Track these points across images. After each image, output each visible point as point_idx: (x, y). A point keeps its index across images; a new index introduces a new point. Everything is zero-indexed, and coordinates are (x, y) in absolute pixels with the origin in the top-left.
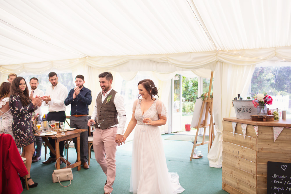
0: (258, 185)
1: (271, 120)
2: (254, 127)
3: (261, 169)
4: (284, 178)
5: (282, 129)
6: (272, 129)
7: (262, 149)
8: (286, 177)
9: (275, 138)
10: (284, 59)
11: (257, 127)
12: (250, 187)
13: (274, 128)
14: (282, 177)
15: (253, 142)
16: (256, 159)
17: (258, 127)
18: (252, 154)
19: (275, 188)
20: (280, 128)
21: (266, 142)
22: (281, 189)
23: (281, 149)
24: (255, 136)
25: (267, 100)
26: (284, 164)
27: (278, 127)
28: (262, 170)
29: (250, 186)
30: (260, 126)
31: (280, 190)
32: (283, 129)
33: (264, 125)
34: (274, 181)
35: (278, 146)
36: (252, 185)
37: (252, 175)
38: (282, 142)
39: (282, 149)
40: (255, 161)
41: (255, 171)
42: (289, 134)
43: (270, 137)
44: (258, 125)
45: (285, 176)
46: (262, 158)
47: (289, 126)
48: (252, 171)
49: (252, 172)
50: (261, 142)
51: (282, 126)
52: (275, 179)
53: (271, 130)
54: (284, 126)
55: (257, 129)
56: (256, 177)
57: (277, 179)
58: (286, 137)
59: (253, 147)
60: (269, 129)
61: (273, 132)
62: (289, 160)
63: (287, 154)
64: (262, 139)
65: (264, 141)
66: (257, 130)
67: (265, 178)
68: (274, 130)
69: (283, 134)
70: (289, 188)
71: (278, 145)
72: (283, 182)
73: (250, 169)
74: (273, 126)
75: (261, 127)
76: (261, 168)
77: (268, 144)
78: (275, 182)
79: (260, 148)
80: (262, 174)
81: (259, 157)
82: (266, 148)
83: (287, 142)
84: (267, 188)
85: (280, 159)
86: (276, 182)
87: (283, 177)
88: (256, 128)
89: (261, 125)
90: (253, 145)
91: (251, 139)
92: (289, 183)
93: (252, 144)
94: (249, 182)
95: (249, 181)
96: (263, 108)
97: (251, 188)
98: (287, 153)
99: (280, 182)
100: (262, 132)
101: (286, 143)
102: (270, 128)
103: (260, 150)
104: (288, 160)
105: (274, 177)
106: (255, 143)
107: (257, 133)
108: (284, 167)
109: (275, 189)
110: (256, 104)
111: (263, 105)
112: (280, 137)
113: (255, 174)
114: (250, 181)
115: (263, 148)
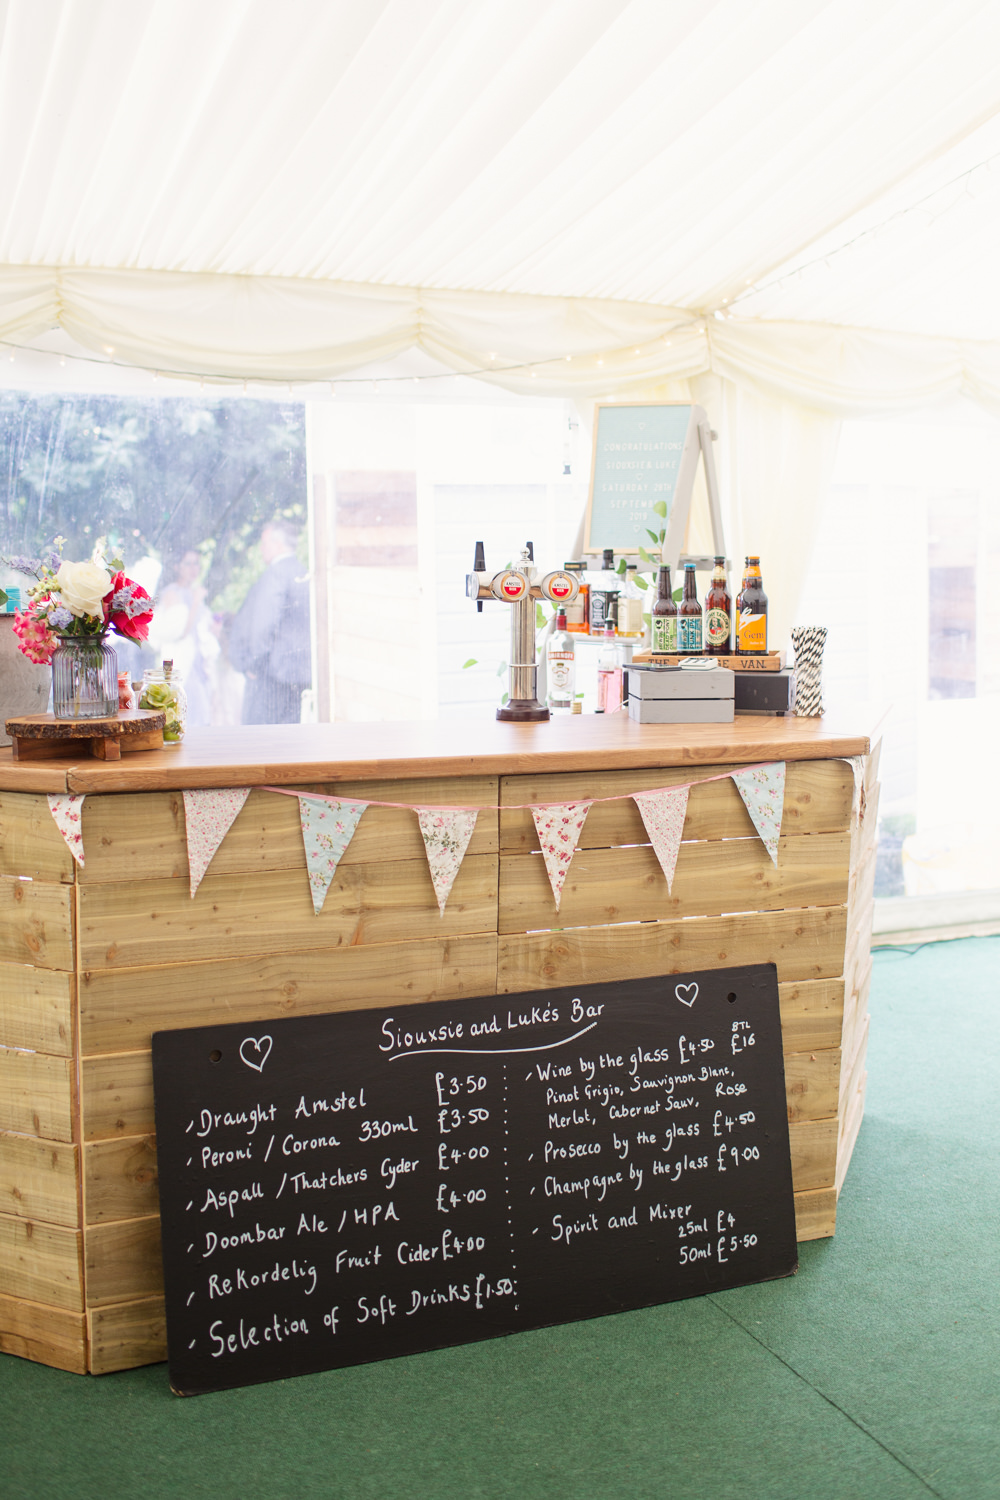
0: (94, 1203)
1: (141, 745)
2: (52, 802)
3: (113, 1093)
4: (261, 1123)
5: (235, 801)
6: (178, 809)
7: (110, 954)
8: (272, 1110)
9: (197, 872)
10: (110, 350)
11: (76, 806)
12: (29, 1235)
13: (189, 799)
14: (247, 1116)
15: (42, 915)
16: (68, 1028)
17: (80, 801)
18: (36, 999)
19: (214, 1200)
20: (227, 794)
21: (135, 901)
22: (246, 1196)
23: (233, 934)
24: (58, 867)
25: (128, 610)
26: (256, 1028)
27: (214, 794)
28: (117, 1099)
29: (29, 1226)
30: (97, 794)
31: (241, 1204)
32: (243, 798)
33: (122, 785)
34: (205, 1158)
35: (215, 915)
36: (43, 1214)
37: (42, 1149)
38: (237, 892)
39: (241, 933)
40: (63, 1046)
41: (65, 1111)
42: (279, 831)
43: (166, 863)
44: (85, 786)
45: (265, 1109)
46: (115, 1014)
47: (285, 781)
48: (36, 1121)
49: (37, 1127)
50: (107, 903)
51: (243, 779)
52: (205, 1141)
53: (170, 815)
54: (254, 780)
55: (73, 818)
56: (77, 1154)
57: (223, 1139)
58: (261, 852)
59: (38, 949)
60: (157, 811)
61: (185, 832)
62: (284, 999)
63: (271, 962)
64: (112, 885)
65: (127, 894)
66: (76, 828)
67: (141, 1147)
68: (190, 816)
69: (244, 833)
70: (295, 1178)
71: (215, 908)
72: (258, 1151)
73: (23, 1104)
74: (179, 790)
75: (104, 803)
76: (111, 1087)
77: (154, 916)
78: (209, 1161)
79: (96, 952)
80: (120, 1125)
81: (96, 1014)
82: (140, 946)
83: (269, 883)
84: (162, 1213)
85: (227, 1002)
86: (217, 1159)
87: (258, 1116)
88: (66, 815)
89: (101, 787)
90: (43, 936)
91: (28, 891)
92: (289, 1147)
93: (33, 930)
94: (19, 1197)
95: (15, 1192)
96: (95, 664)
97: (36, 1236)
98: (273, 956)
99: (239, 1154)
100: (108, 836)
101: (262, 889)
102: (162, 803)
103: (99, 967)
104: (275, 997)
105: (198, 1128)
106: (56, 918)
107: (77, 849)
108: (257, 1047)
109: (212, 1204)
110: (38, 638)
111: (93, 643)
112: (227, 854)
113: (67, 1133)
114: (23, 1191)
115: (120, 943)
